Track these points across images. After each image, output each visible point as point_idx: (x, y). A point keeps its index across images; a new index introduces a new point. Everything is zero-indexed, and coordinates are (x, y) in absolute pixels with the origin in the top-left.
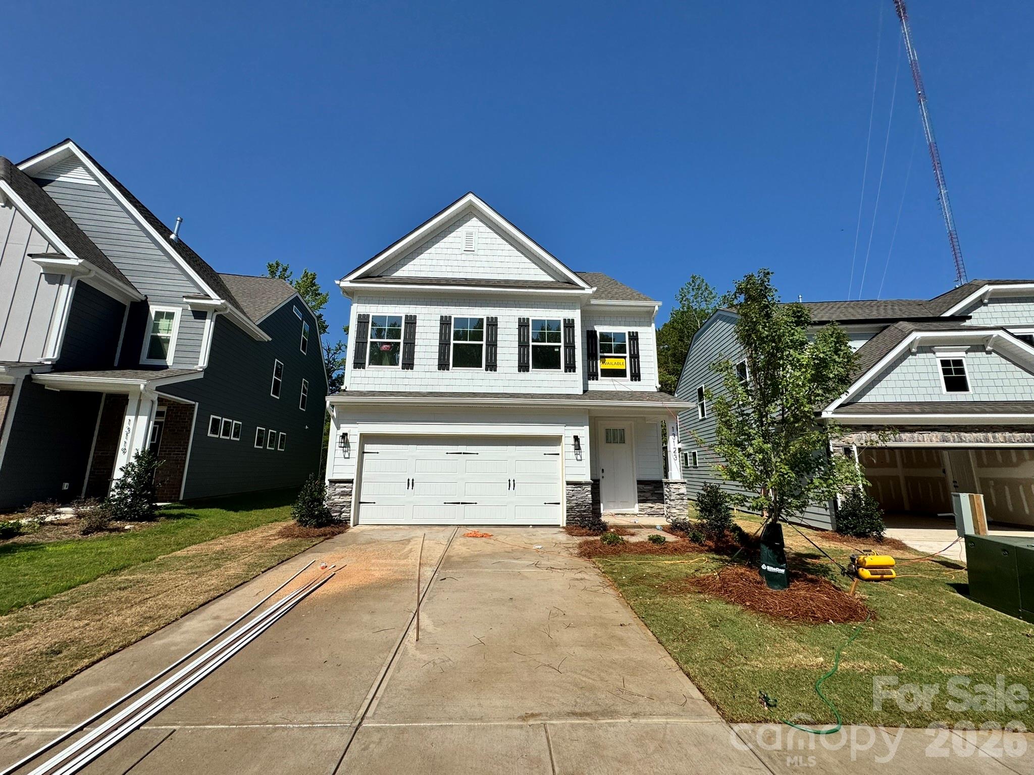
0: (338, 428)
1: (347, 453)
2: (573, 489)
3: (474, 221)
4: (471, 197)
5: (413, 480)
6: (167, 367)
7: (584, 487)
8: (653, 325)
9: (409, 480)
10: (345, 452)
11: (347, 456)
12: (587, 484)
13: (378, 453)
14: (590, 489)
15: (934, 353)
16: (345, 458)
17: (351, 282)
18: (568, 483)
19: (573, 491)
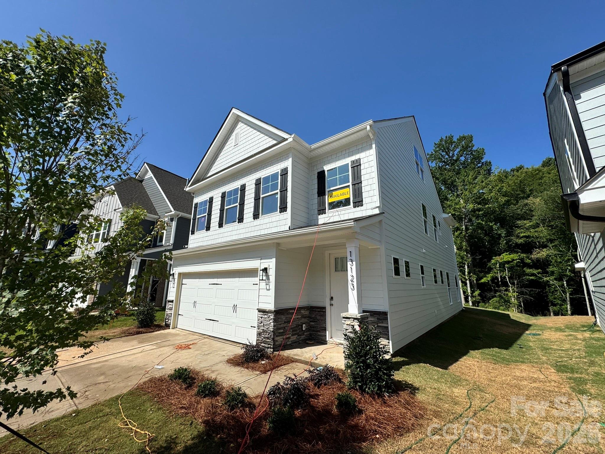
2: (262, 316)
5: (196, 302)
6: (163, 245)
7: (269, 315)
8: (373, 147)
9: (194, 302)
10: (173, 284)
12: (270, 312)
13: (186, 284)
14: (272, 317)
16: (173, 287)
18: (260, 311)
19: (262, 318)
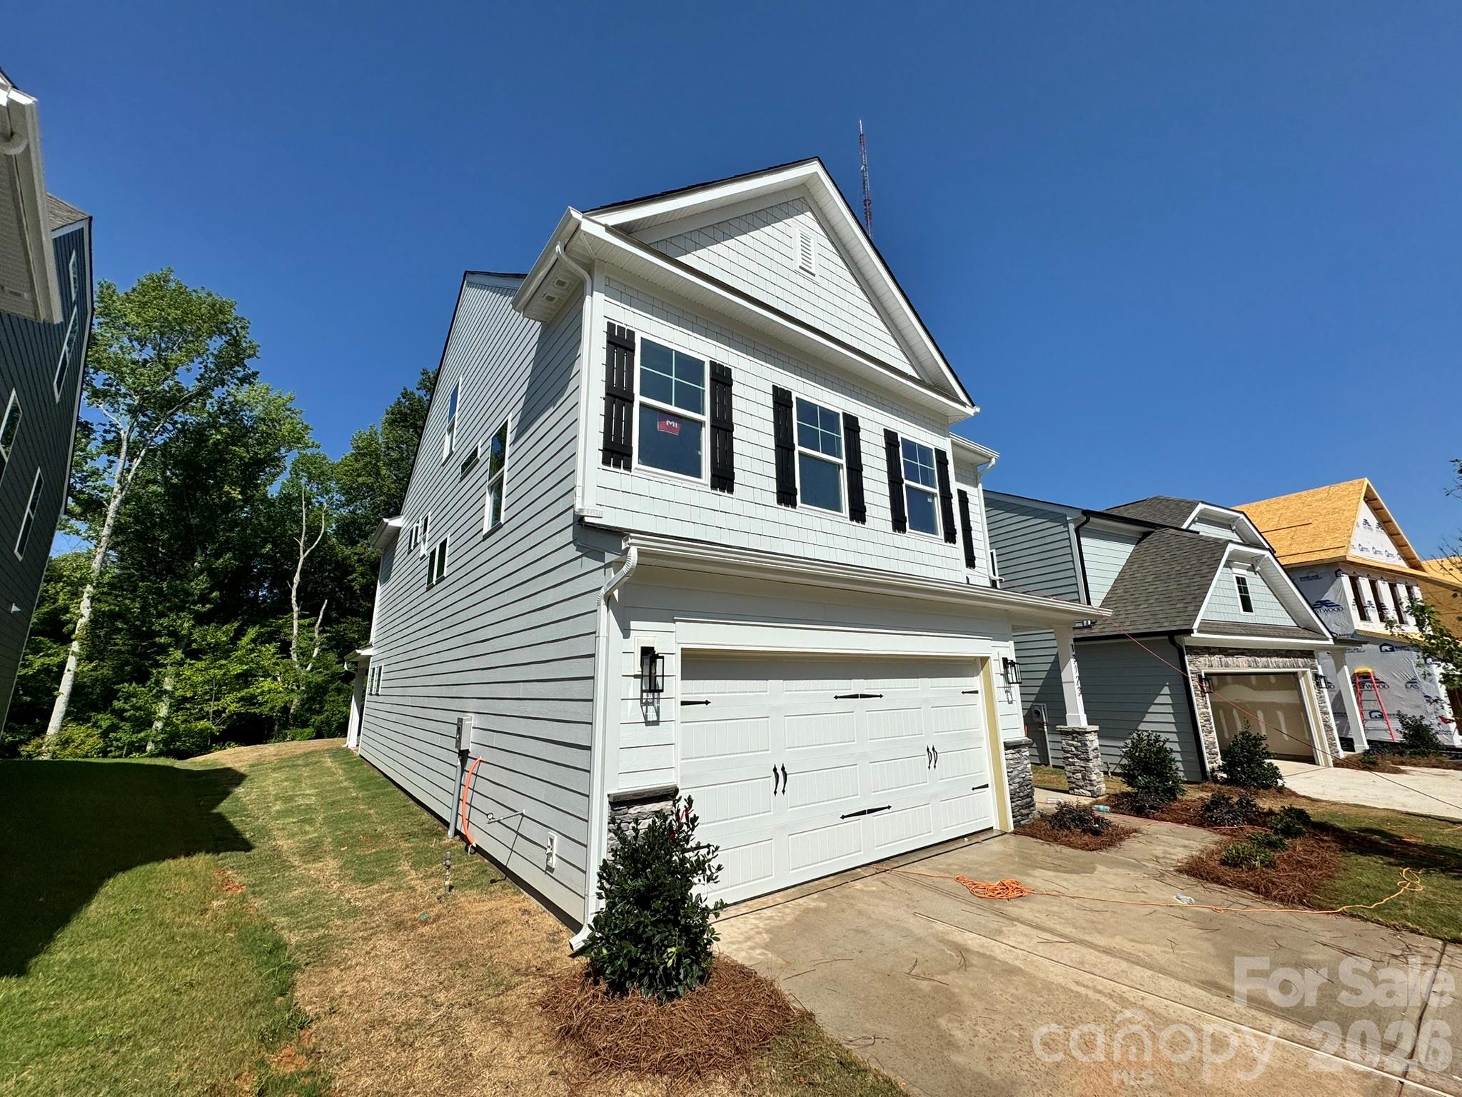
0: (626, 632)
1: (651, 708)
2: (1012, 755)
3: (806, 220)
4: (814, 168)
5: (783, 769)
7: (1023, 751)
8: (980, 485)
9: (775, 770)
10: (647, 704)
11: (652, 717)
13: (707, 703)
15: (1231, 568)
16: (648, 723)
17: (609, 229)
18: (1006, 746)
